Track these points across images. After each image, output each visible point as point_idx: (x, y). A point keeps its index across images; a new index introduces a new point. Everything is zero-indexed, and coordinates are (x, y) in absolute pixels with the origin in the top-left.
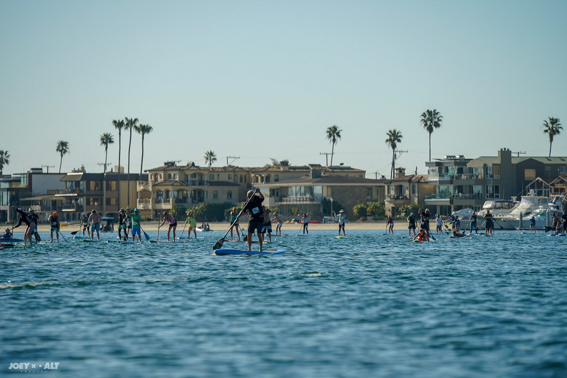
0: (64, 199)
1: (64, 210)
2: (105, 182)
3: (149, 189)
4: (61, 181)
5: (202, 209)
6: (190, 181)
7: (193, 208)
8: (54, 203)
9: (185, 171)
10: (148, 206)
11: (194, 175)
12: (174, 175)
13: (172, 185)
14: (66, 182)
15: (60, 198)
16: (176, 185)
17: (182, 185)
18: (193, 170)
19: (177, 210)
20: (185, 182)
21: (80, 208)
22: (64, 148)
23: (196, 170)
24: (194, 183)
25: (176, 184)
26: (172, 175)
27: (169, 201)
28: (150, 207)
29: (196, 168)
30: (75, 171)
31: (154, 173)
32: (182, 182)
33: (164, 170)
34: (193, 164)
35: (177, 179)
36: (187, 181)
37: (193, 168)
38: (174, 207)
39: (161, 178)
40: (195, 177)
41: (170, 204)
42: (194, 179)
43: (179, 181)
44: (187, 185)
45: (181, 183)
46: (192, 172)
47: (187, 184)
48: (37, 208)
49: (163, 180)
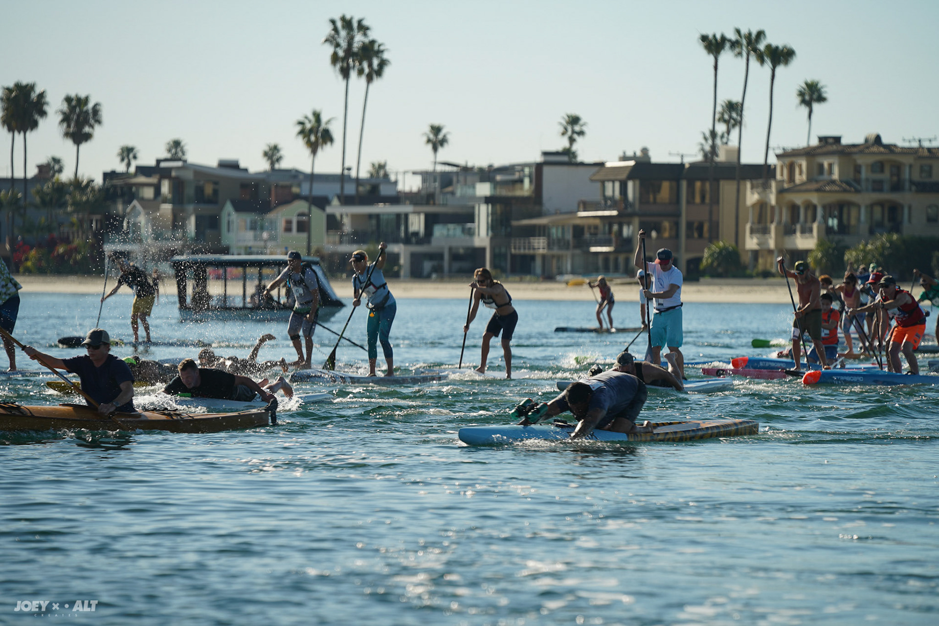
0: (597, 221)
1: (594, 249)
2: (684, 184)
3: (770, 200)
4: (592, 181)
5: (881, 250)
6: (867, 180)
7: (861, 247)
8: (578, 231)
9: (856, 157)
10: (766, 242)
11: (879, 166)
12: (830, 165)
13: (818, 190)
14: (603, 182)
15: (592, 221)
16: (830, 191)
17: (845, 191)
18: (874, 153)
19: (826, 254)
20: (852, 183)
21: (625, 245)
22: (734, 115)
23: (881, 153)
24: (877, 186)
25: (827, 188)
26: (826, 165)
27: (811, 231)
28: (772, 244)
29: (882, 149)
30: (624, 158)
31: (788, 161)
32: (848, 183)
33: (809, 153)
34: (878, 138)
35: (836, 176)
36: (858, 181)
37: (875, 149)
38: (821, 244)
39: (801, 173)
40: (882, 170)
41: (812, 237)
42: (878, 176)
43: (838, 183)
44: (857, 191)
45: (844, 185)
46: (870, 160)
47: (859, 187)
48: (540, 245)
49: (804, 177)
